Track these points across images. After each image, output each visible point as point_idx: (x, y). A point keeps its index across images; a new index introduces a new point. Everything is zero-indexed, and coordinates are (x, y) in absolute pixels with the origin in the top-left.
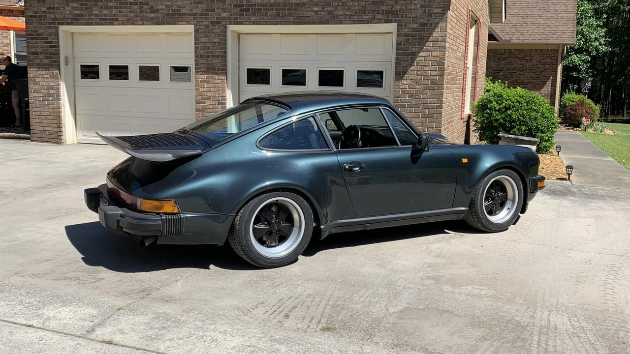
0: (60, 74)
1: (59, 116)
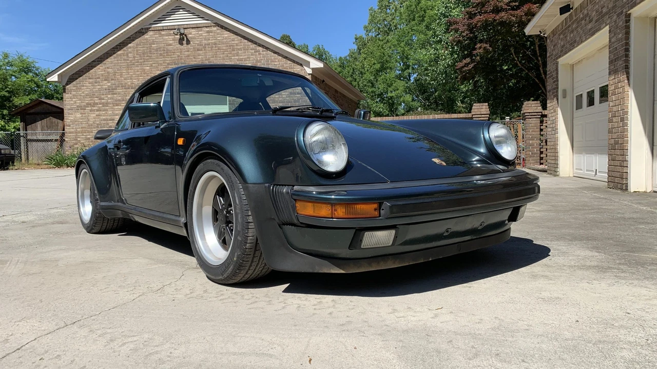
0: (558, 107)
1: (556, 149)
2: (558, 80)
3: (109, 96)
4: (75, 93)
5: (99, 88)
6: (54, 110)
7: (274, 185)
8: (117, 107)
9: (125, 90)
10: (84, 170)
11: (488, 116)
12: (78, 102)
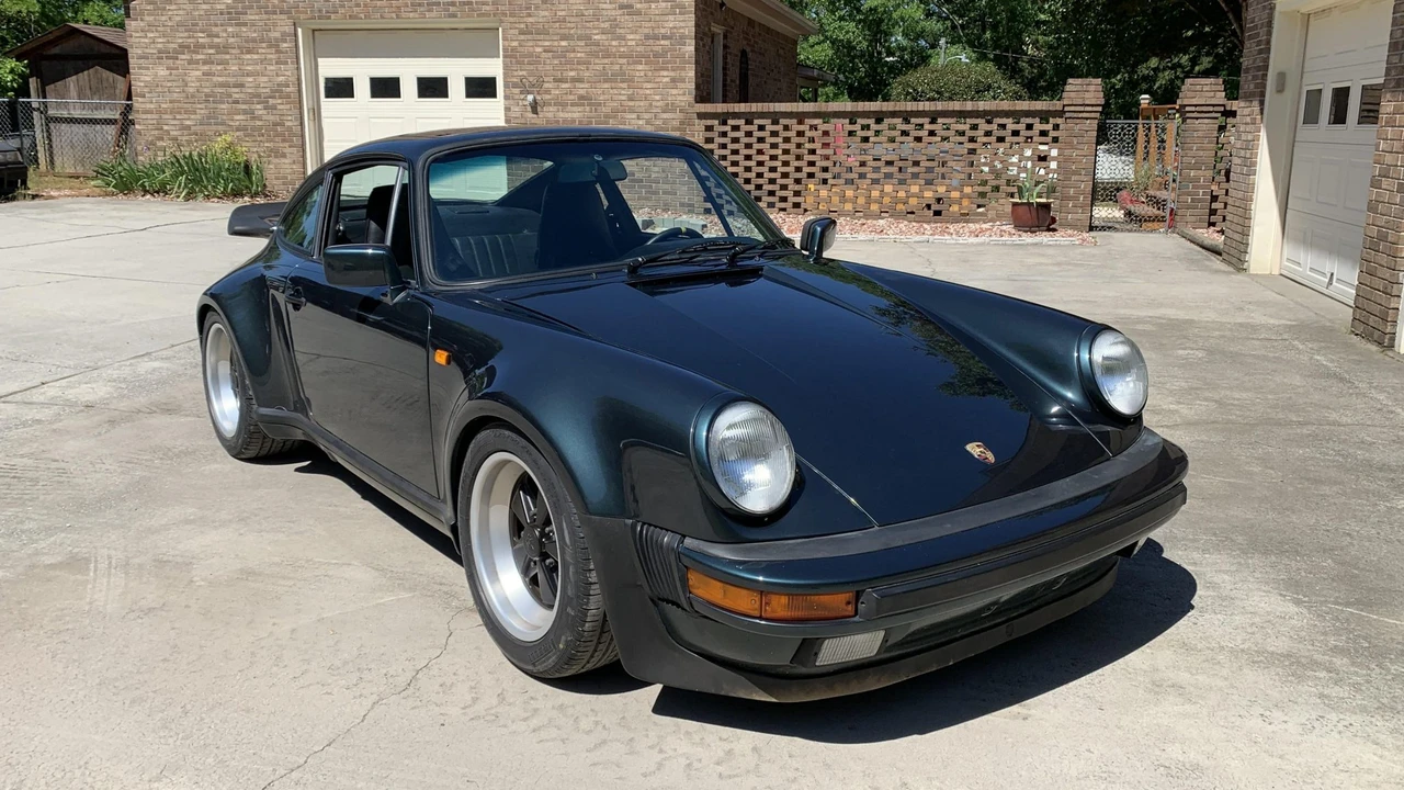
0: (1262, 113)
1: (1247, 209)
2: (1269, 49)
3: (230, 29)
4: (152, 18)
5: (206, 11)
6: (104, 49)
7: (644, 524)
8: (248, 56)
9: (265, 16)
10: (217, 326)
11: (1100, 109)
12: (160, 40)
